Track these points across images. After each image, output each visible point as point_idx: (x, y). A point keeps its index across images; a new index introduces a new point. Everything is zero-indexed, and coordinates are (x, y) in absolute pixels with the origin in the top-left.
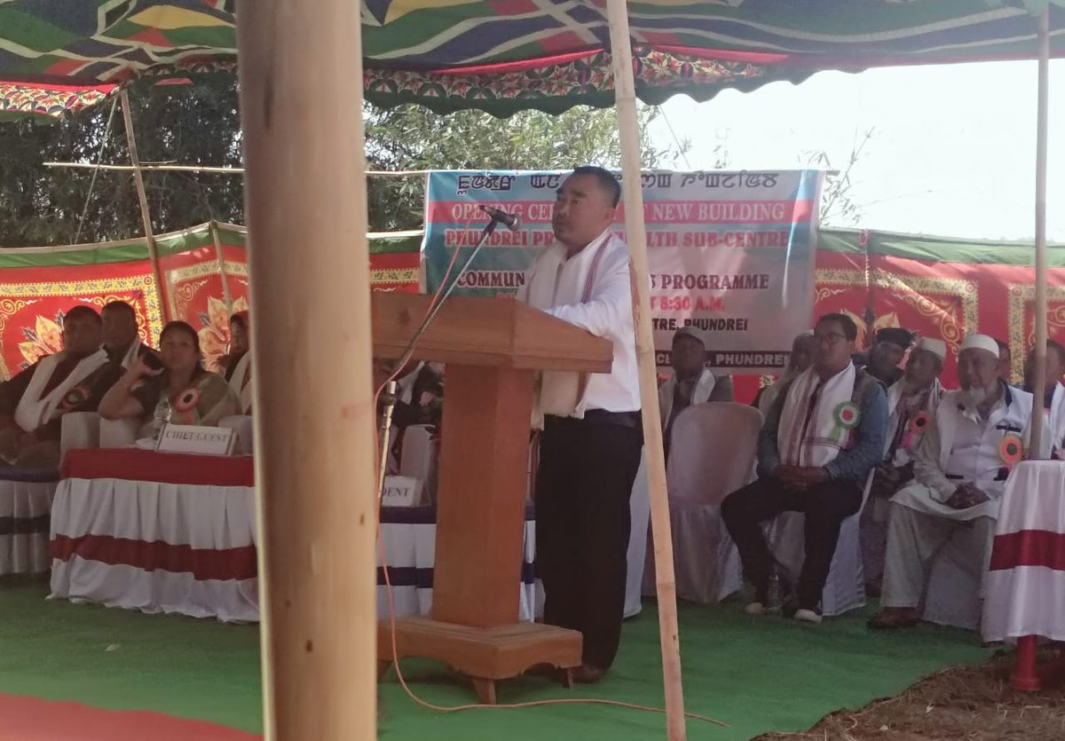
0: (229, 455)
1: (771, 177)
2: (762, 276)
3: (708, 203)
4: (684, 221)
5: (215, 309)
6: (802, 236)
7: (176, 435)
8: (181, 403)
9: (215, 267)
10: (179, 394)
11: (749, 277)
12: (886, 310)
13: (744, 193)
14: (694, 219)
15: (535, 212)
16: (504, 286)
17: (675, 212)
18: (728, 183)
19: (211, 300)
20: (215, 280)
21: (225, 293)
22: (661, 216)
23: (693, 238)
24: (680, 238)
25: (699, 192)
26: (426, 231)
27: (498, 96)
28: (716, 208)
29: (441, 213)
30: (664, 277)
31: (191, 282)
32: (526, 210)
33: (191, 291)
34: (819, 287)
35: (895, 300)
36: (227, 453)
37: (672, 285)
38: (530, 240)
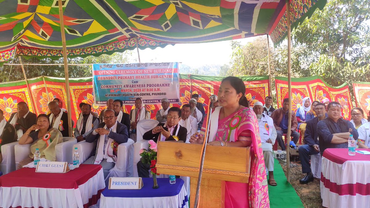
0: (65, 172)
1: (168, 64)
2: (168, 84)
3: (156, 69)
4: (151, 73)
5: (44, 95)
6: (175, 76)
7: (43, 165)
8: (45, 138)
9: (43, 86)
10: (44, 135)
11: (165, 84)
12: (195, 90)
13: (163, 67)
14: (153, 73)
15: (118, 72)
16: (112, 88)
17: (149, 71)
18: (159, 65)
19: (43, 93)
20: (44, 88)
21: (47, 91)
22: (146, 72)
23: (153, 76)
24: (150, 77)
25: (153, 67)
26: (93, 77)
27: (109, 50)
28: (157, 70)
29: (96, 73)
30: (147, 85)
31: (38, 89)
32: (116, 72)
33: (38, 91)
34: (180, 86)
35: (197, 88)
36: (64, 171)
37: (149, 86)
38: (117, 78)
